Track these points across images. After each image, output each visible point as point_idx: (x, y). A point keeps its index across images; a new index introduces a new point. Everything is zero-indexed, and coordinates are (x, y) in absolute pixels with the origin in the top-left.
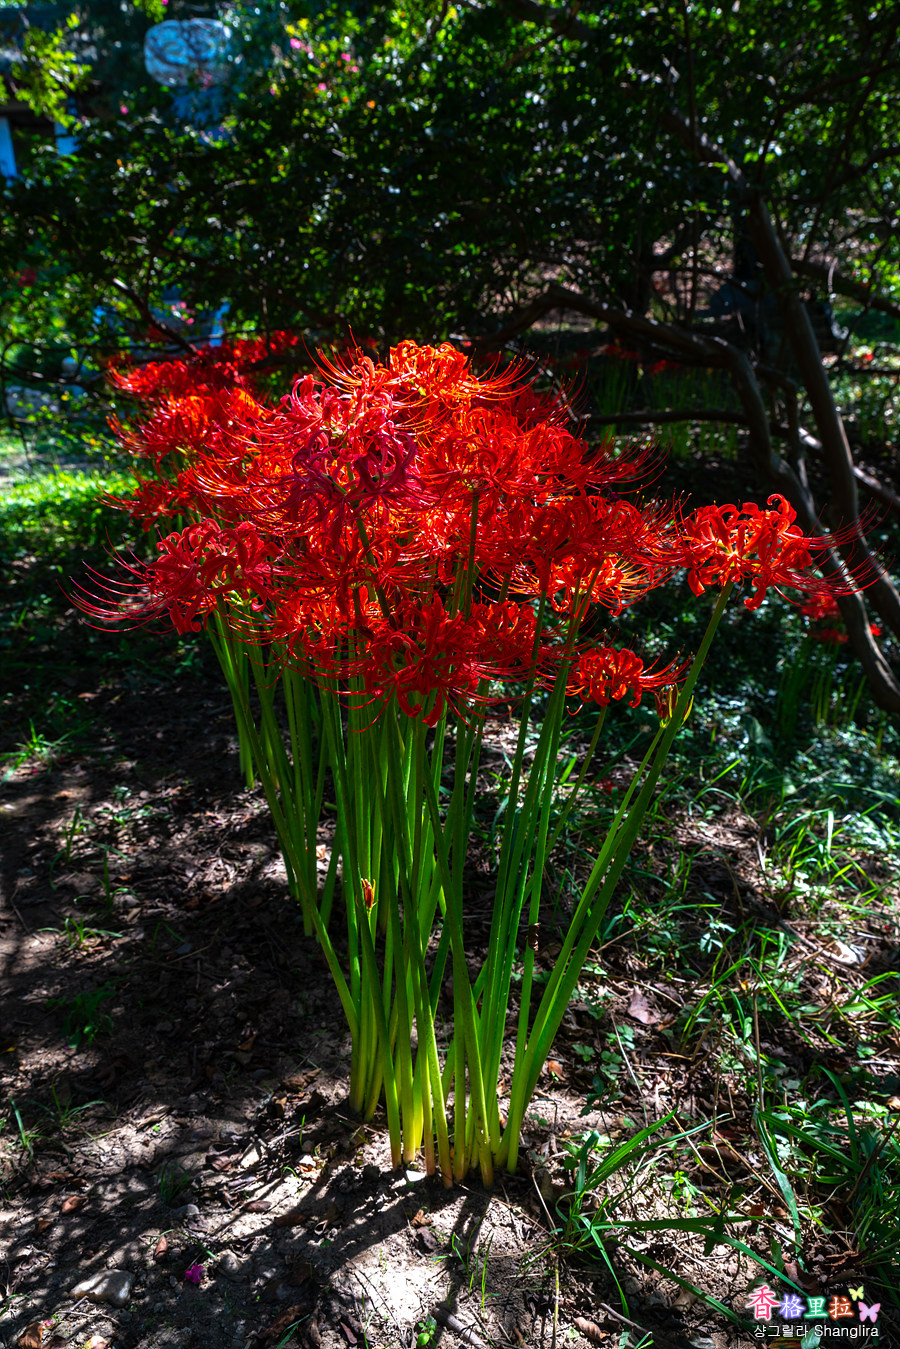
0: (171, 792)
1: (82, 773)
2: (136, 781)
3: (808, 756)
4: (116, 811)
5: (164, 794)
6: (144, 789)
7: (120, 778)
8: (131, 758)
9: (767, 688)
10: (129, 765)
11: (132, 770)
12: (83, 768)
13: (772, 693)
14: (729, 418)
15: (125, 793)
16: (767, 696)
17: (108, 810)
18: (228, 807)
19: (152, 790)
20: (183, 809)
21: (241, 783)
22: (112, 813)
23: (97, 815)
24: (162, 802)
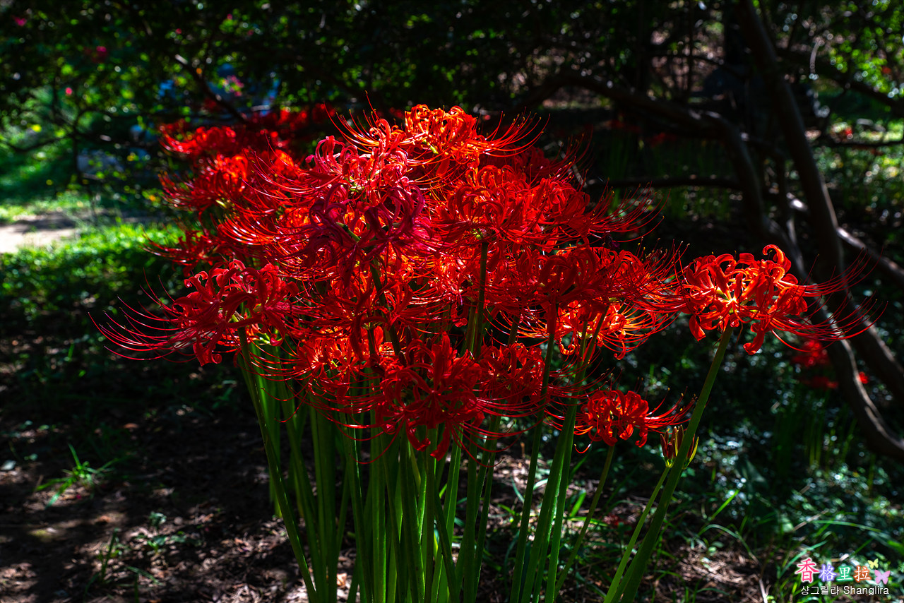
0: (204, 518)
1: (122, 499)
2: (171, 508)
3: (804, 495)
4: (150, 536)
5: (197, 520)
6: (178, 515)
7: (157, 505)
8: (168, 486)
9: (763, 430)
10: (166, 492)
11: (169, 497)
12: (123, 494)
13: (767, 435)
14: (722, 184)
15: (160, 519)
16: (762, 438)
17: (143, 535)
18: (256, 534)
19: (187, 517)
20: (214, 535)
21: (269, 513)
22: (147, 538)
23: (133, 540)
24: (195, 528)
